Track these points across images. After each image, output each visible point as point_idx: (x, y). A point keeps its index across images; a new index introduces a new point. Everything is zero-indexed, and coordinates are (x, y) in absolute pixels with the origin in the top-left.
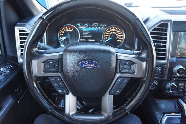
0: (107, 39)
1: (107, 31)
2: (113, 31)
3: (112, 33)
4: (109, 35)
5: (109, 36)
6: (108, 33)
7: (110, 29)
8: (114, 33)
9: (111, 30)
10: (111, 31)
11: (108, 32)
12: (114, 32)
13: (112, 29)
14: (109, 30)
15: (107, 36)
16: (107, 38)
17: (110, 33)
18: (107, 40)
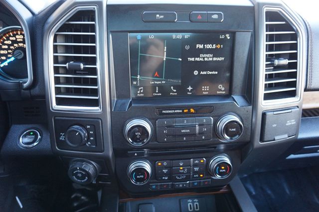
0: (6, 60)
1: (4, 40)
2: (18, 40)
3: (16, 45)
4: (10, 51)
5: (9, 53)
6: (6, 47)
7: (10, 36)
8: (21, 45)
9: (14, 39)
10: (12, 41)
11: (6, 42)
12: (20, 42)
13: (14, 36)
14: (8, 39)
15: (5, 52)
16: (4, 58)
17: (12, 45)
18: (6, 63)
